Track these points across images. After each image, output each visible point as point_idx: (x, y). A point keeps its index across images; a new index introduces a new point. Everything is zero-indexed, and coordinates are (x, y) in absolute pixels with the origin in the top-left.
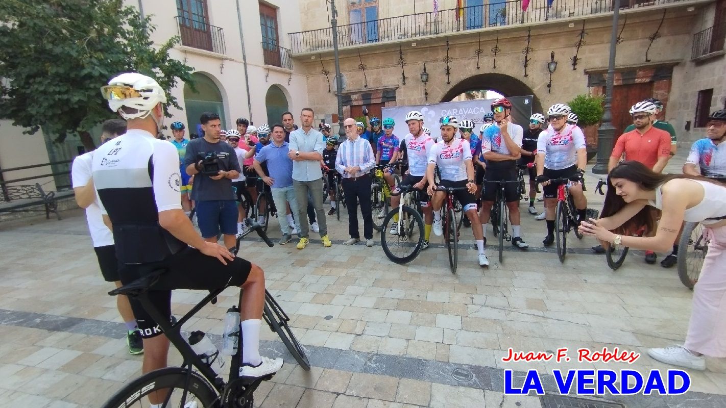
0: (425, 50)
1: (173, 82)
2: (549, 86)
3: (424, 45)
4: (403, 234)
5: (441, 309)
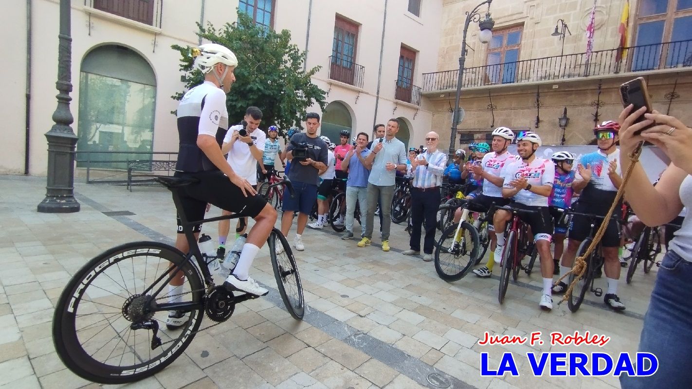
1: (310, 102)
4: (458, 251)
5: (461, 325)
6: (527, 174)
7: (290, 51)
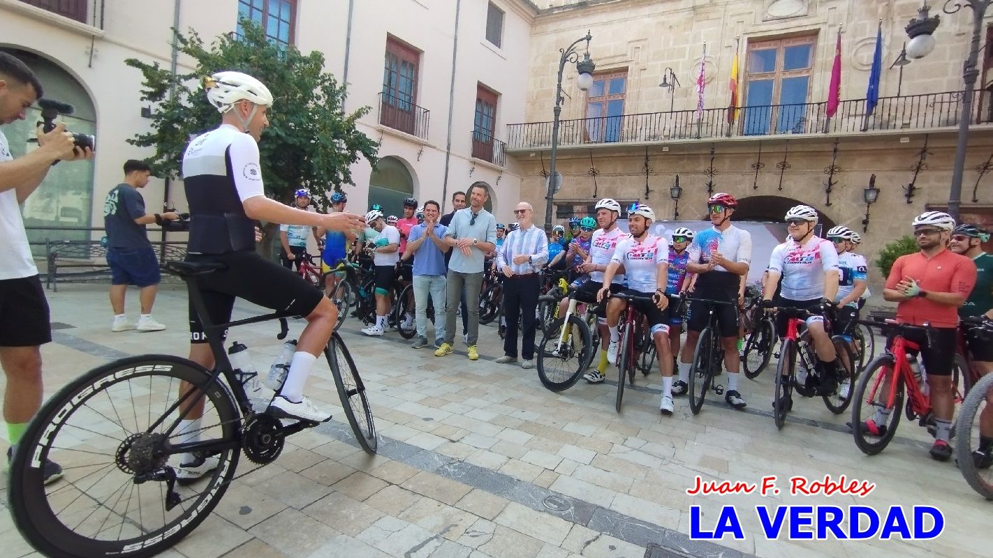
3: (679, 151)
4: (565, 353)
5: (575, 440)
6: (639, 255)
7: (324, 81)
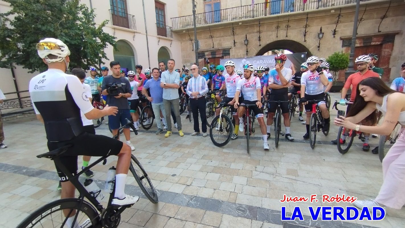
0: (247, 27)
1: (105, 45)
2: (319, 47)
3: (246, 23)
4: (221, 130)
